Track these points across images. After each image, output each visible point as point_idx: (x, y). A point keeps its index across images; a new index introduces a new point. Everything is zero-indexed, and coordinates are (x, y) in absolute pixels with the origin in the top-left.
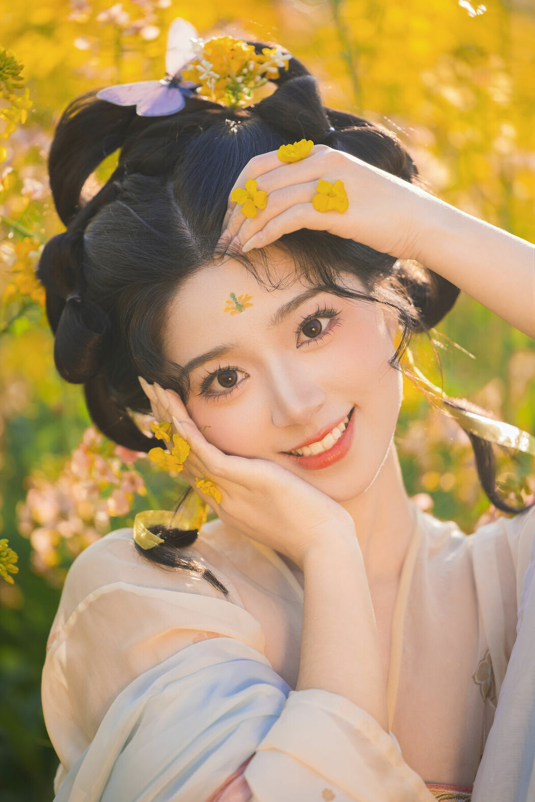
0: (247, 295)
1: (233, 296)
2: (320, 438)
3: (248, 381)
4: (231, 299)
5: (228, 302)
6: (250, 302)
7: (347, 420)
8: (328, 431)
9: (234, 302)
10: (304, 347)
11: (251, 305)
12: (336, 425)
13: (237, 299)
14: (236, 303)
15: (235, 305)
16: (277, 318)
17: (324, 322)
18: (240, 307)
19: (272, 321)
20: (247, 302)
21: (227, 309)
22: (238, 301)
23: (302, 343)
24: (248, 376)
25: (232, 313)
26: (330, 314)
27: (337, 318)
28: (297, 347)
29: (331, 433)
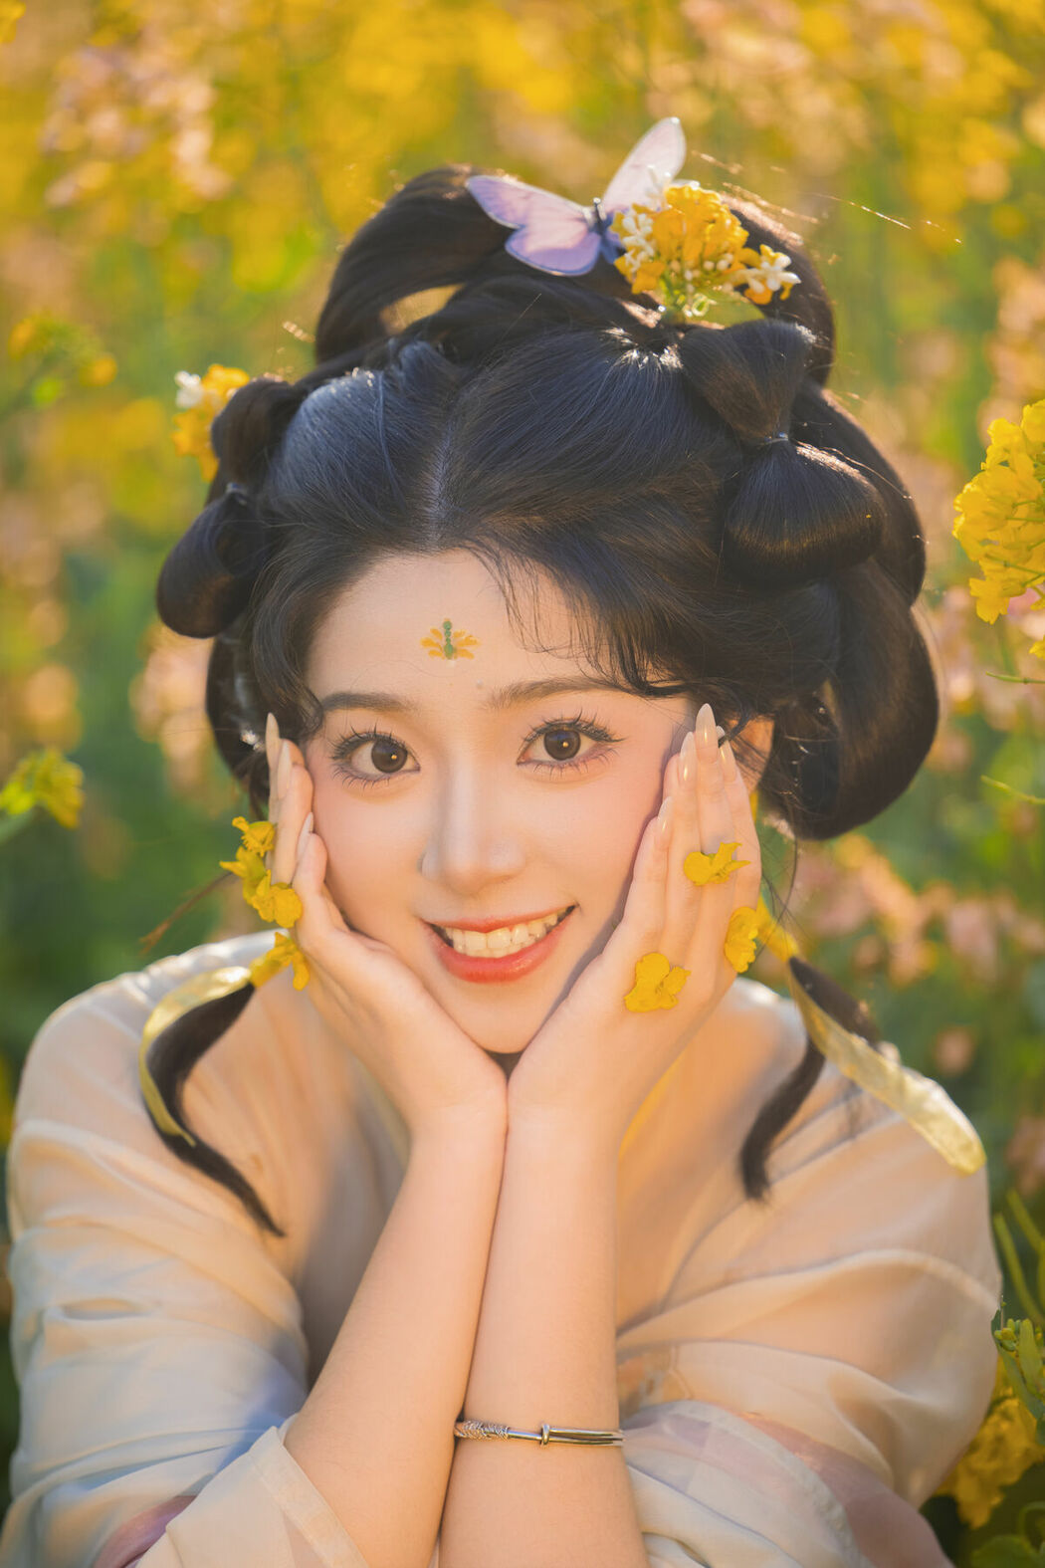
0: (471, 636)
1: (448, 626)
2: (487, 928)
3: (414, 776)
4: (442, 630)
5: (434, 631)
6: (470, 649)
7: (552, 920)
8: (508, 924)
9: (444, 638)
10: (528, 769)
11: (471, 656)
12: (526, 920)
13: (452, 634)
14: (448, 640)
15: (443, 643)
16: (502, 697)
17: (586, 744)
18: (450, 651)
19: (493, 698)
20: (466, 648)
21: (427, 643)
22: (452, 638)
23: (529, 761)
24: (417, 769)
25: (432, 653)
26: (601, 736)
27: (609, 747)
28: (519, 763)
29: (511, 930)
